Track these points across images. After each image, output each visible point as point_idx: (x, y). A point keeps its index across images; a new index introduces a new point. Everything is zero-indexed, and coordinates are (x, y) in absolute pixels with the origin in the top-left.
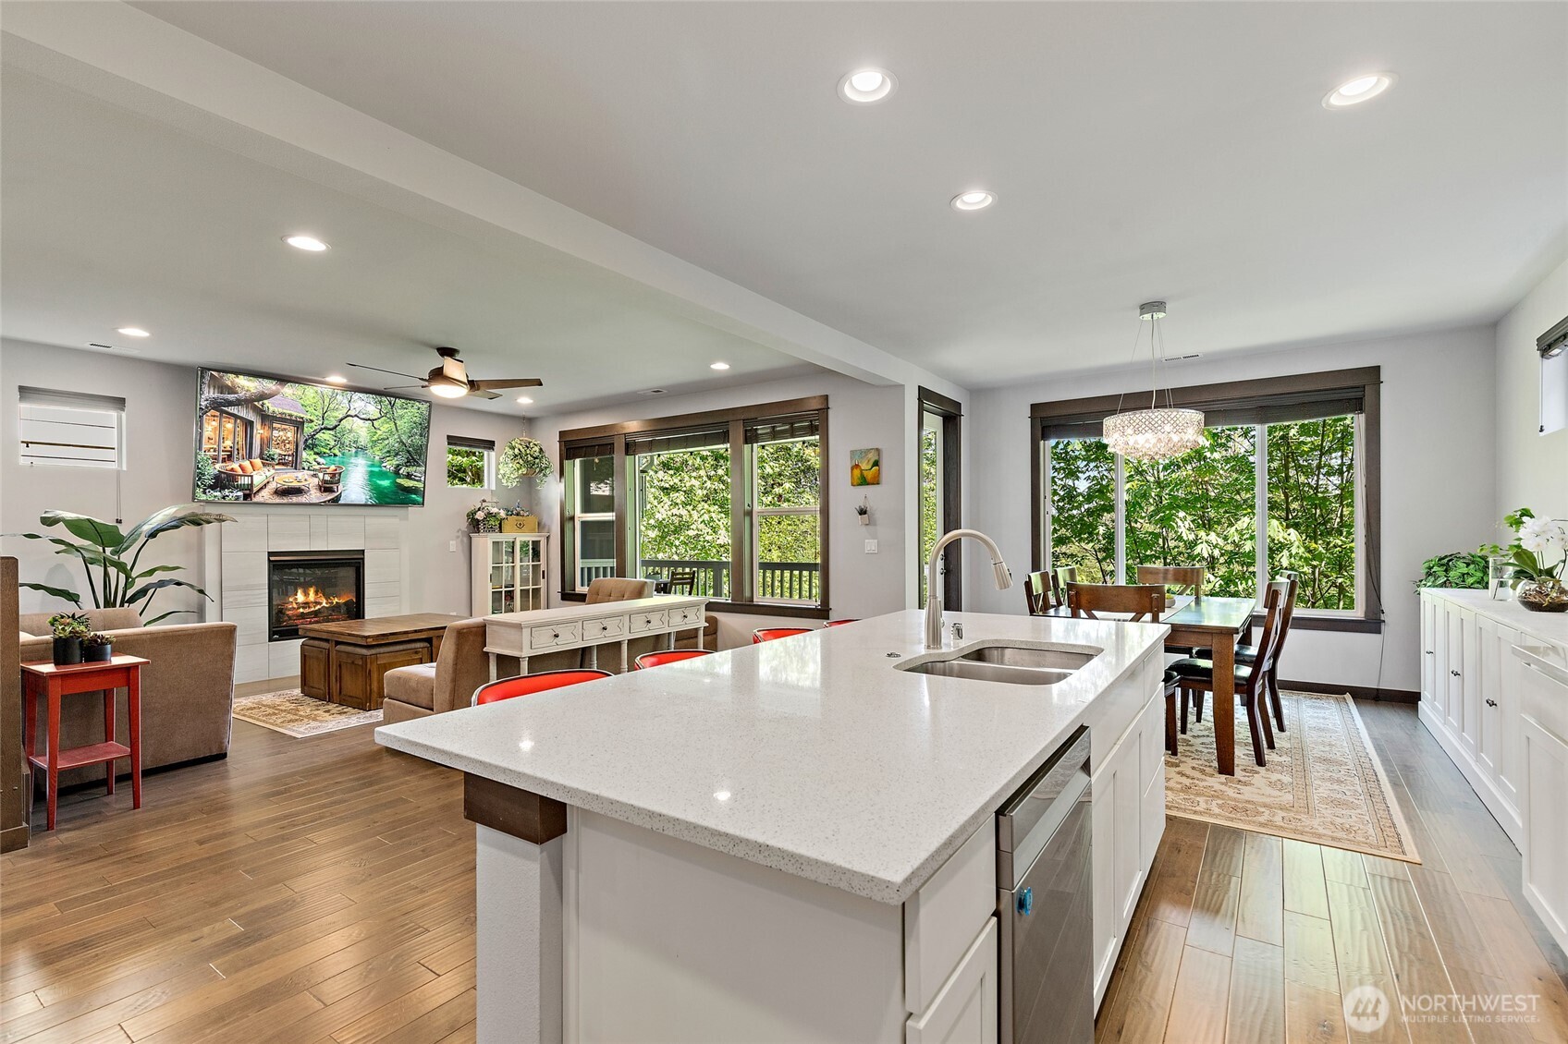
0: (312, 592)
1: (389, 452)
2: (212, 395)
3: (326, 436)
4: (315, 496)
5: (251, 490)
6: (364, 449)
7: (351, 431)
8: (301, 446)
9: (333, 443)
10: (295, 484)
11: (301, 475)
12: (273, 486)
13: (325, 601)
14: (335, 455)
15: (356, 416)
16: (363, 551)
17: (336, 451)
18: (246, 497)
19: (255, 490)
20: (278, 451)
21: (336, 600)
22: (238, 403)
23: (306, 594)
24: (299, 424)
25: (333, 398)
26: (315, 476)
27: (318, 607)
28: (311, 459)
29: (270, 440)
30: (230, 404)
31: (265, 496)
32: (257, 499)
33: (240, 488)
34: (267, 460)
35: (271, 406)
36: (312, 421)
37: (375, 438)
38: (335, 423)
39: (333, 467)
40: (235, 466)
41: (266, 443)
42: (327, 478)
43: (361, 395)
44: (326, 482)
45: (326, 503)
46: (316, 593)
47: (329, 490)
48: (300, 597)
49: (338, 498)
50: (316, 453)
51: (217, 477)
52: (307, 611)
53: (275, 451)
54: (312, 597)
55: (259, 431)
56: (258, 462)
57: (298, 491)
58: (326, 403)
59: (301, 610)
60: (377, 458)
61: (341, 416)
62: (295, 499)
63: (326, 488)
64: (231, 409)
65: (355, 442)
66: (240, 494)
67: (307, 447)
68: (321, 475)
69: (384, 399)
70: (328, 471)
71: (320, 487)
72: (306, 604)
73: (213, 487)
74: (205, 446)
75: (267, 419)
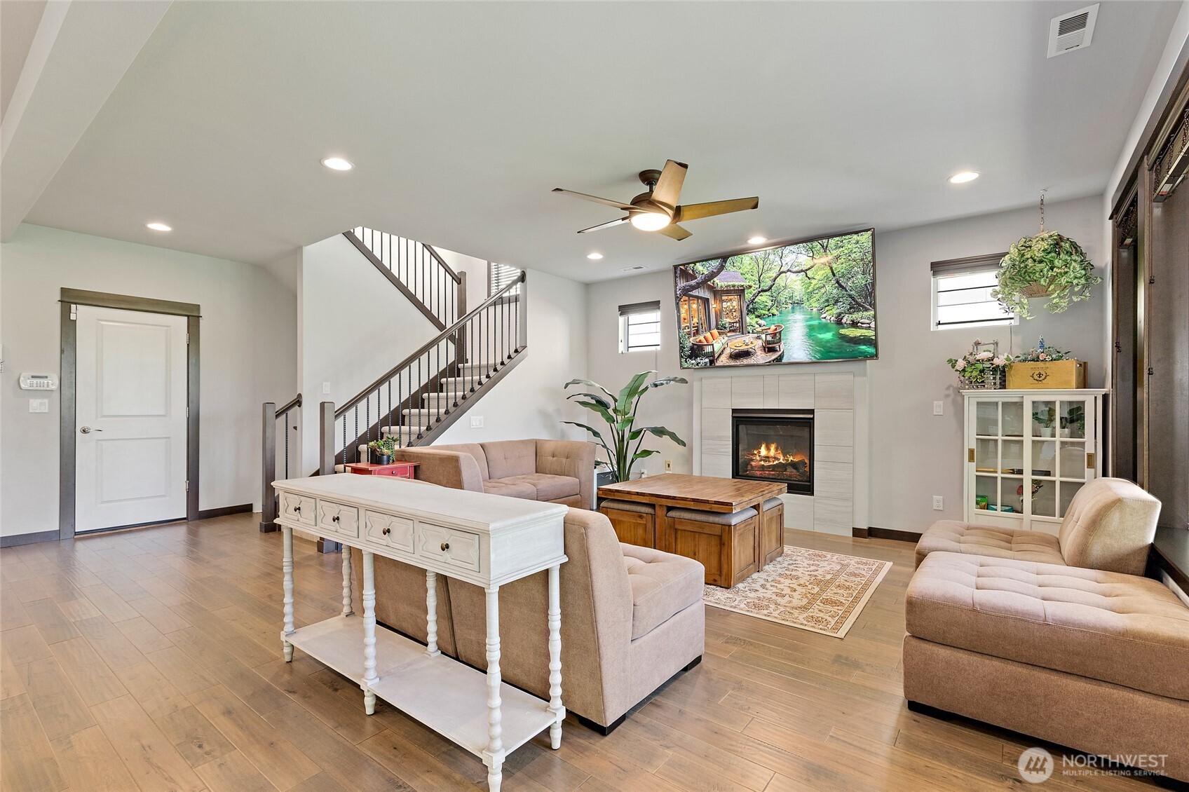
0: (773, 447)
1: (827, 301)
2: (683, 285)
3: (764, 298)
4: (761, 357)
5: (713, 356)
6: (800, 303)
7: (785, 287)
8: (745, 311)
9: (770, 303)
10: (744, 348)
11: (749, 338)
12: (728, 351)
13: (782, 458)
14: (773, 315)
15: (789, 271)
16: (814, 410)
17: (774, 311)
18: (712, 362)
19: (716, 356)
20: (728, 320)
21: (791, 458)
22: (698, 286)
23: (768, 449)
24: (740, 292)
25: (765, 259)
26: (758, 338)
27: (776, 462)
28: (753, 323)
29: (721, 311)
30: (693, 288)
31: (723, 360)
32: (718, 363)
33: (707, 355)
34: (721, 329)
35: (719, 282)
36: (750, 287)
37: (811, 289)
38: (770, 283)
39: (773, 327)
40: (701, 338)
41: (719, 315)
42: (769, 338)
43: (791, 248)
44: (768, 342)
45: (769, 364)
46: (777, 449)
47: (772, 350)
48: (763, 451)
49: (779, 359)
50: (758, 317)
51: (692, 348)
52: (767, 464)
53: (726, 321)
54: (772, 453)
55: (714, 306)
56: (715, 332)
57: (746, 354)
58: (761, 263)
59: (762, 463)
60: (815, 310)
61: (774, 275)
62: (745, 361)
63: (769, 349)
64: (695, 293)
65: (791, 298)
66: (707, 360)
67: (750, 312)
68: (763, 336)
69: (815, 244)
70: (769, 332)
71: (764, 348)
72: (767, 458)
73: (690, 357)
74: (683, 326)
75: (718, 293)
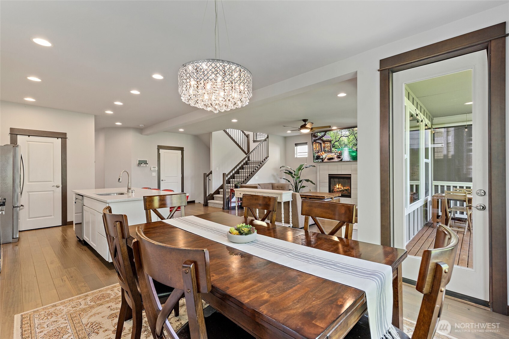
0: (340, 185)
1: (354, 145)
2: (314, 139)
3: (337, 143)
4: (336, 160)
5: (323, 159)
6: (346, 145)
7: (343, 141)
8: (332, 147)
9: (339, 145)
10: (332, 157)
11: (333, 154)
12: (327, 158)
13: (343, 188)
14: (340, 148)
15: (343, 136)
16: (351, 174)
17: (340, 147)
18: (322, 161)
19: (324, 159)
20: (327, 149)
21: (345, 188)
22: (318, 139)
23: (339, 185)
24: (330, 141)
25: (337, 133)
26: (335, 154)
27: (341, 189)
28: (334, 150)
29: (325, 146)
30: (317, 140)
31: (326, 160)
32: (324, 161)
33: (321, 159)
34: (325, 151)
35: (324, 138)
36: (333, 140)
37: (349, 141)
38: (338, 139)
39: (339, 151)
40: (319, 154)
41: (324, 148)
42: (338, 154)
43: (344, 130)
44: (338, 155)
45: (339, 161)
46: (341, 185)
47: (339, 158)
48: (337, 186)
49: (342, 160)
50: (335, 148)
51: (317, 157)
52: (338, 190)
53: (326, 149)
54: (340, 187)
55: (323, 145)
56: (323, 152)
57: (332, 159)
58: (336, 135)
59: (337, 190)
60: (351, 147)
61: (340, 137)
62: (332, 161)
63: (339, 157)
64: (317, 141)
65: (344, 143)
66: (321, 160)
67: (333, 147)
68: (337, 154)
69: (350, 129)
70: (339, 152)
71: (337, 157)
72: (338, 188)
73: (316, 159)
74: (314, 150)
75: (324, 142)
